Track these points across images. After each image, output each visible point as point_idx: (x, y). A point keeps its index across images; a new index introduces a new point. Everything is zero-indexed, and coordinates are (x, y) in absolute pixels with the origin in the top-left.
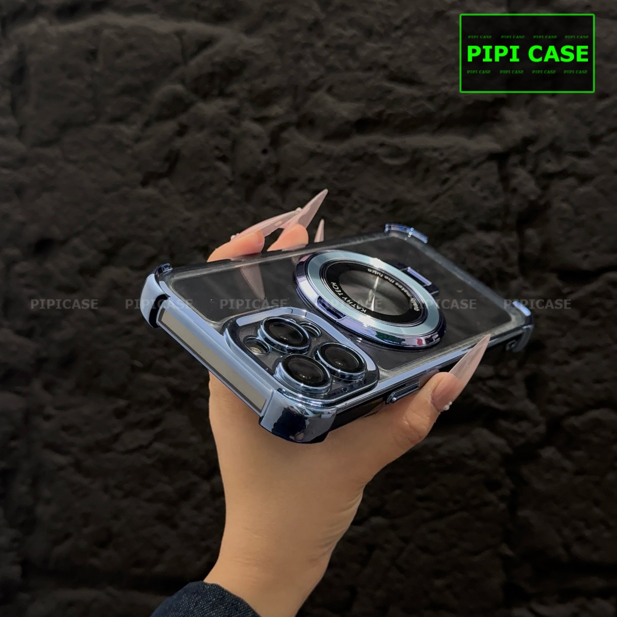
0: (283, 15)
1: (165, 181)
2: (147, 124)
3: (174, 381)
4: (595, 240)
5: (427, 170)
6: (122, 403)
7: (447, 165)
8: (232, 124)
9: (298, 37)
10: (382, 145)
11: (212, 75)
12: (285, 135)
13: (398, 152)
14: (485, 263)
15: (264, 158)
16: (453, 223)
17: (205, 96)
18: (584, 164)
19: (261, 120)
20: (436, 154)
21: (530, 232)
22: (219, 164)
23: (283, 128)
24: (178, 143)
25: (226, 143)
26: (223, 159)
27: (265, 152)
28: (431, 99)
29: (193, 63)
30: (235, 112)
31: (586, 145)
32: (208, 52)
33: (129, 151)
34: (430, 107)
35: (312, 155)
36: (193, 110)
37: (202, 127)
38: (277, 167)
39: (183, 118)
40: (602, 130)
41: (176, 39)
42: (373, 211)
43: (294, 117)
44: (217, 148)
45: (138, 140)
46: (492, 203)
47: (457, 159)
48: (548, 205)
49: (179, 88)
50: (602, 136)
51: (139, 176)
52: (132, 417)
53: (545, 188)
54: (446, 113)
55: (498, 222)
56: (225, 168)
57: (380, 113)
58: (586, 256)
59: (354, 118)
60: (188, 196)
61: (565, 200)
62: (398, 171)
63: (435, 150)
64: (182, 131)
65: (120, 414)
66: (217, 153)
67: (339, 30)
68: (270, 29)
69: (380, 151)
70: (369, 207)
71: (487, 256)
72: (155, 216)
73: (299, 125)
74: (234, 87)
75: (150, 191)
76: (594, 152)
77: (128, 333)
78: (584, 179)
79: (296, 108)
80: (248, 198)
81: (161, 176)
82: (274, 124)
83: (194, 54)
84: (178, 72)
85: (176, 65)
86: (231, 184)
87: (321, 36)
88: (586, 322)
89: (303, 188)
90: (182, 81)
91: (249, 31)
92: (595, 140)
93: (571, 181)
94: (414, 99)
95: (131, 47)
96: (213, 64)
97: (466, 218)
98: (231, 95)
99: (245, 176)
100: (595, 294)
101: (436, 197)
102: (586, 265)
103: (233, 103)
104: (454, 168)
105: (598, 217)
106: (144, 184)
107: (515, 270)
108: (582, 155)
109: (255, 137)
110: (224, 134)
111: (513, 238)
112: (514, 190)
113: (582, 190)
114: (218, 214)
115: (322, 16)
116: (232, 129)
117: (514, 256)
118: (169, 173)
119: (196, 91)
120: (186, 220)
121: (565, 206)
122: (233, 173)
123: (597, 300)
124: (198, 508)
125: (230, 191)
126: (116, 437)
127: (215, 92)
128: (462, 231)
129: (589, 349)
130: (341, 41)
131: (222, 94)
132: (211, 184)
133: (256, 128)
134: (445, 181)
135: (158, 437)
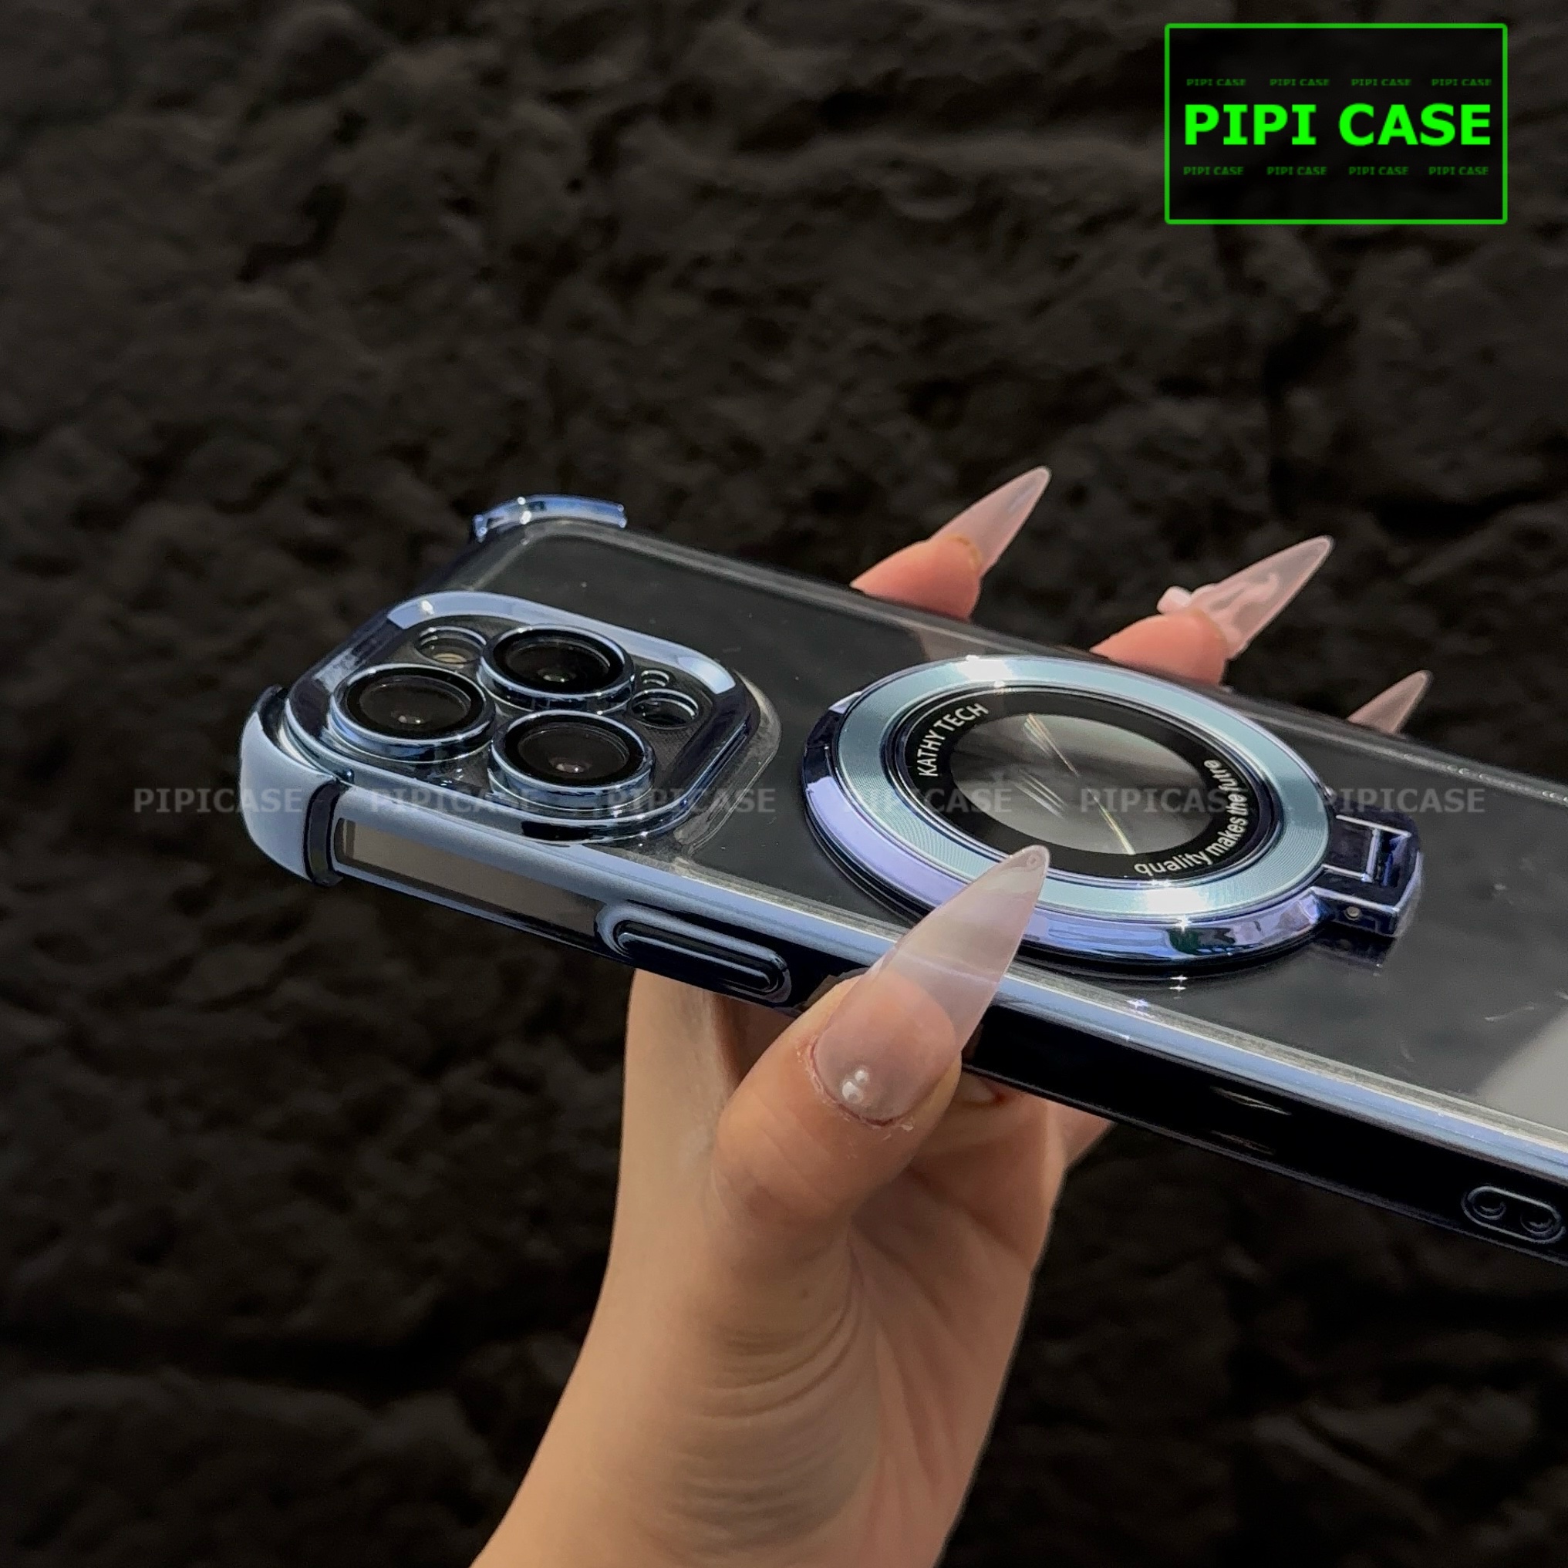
1: (304, 271)
2: (254, 114)
4: (1478, 420)
5: (1020, 233)
6: (194, 874)
7: (1071, 220)
8: (486, 108)
10: (896, 164)
12: (631, 139)
13: (938, 184)
14: (1179, 485)
15: (573, 205)
16: (1090, 376)
17: (412, 34)
19: (566, 99)
20: (1042, 190)
21: (1303, 400)
22: (454, 223)
23: (624, 119)
24: (340, 165)
25: (466, 162)
26: (463, 206)
27: (575, 185)
28: (1030, 34)
30: (494, 79)
33: (207, 189)
34: (1027, 58)
35: (706, 192)
36: (377, 73)
37: (404, 119)
38: (610, 226)
39: (353, 96)
42: (873, 349)
43: (655, 90)
44: (445, 177)
45: (229, 154)
46: (1200, 320)
47: (1101, 200)
48: (1349, 326)
49: (341, 13)
51: (233, 256)
52: (226, 910)
53: (1341, 278)
54: (1070, 74)
55: (1214, 373)
56: (467, 232)
57: (891, 77)
58: (1453, 465)
59: (817, 88)
60: (369, 309)
61: (1397, 311)
62: (941, 234)
63: (1040, 174)
64: (349, 129)
65: (190, 902)
66: (445, 189)
69: (892, 182)
70: (860, 335)
71: (1184, 466)
72: (278, 364)
73: (669, 112)
74: (492, 10)
75: (263, 296)
78: (1447, 253)
79: (660, 63)
80: (530, 314)
81: (291, 255)
82: (597, 111)
86: (486, 274)
88: (1457, 643)
89: (681, 283)
93: (1413, 258)
94: (982, 36)
97: (1128, 361)
98: (483, 31)
99: (523, 253)
100: (1479, 567)
101: (1041, 307)
102: (1454, 488)
103: (487, 52)
104: (1093, 226)
105: (1488, 356)
106: (249, 275)
107: (1258, 502)
109: (550, 146)
110: (465, 138)
111: (1253, 416)
112: (1258, 287)
113: (1443, 282)
114: (451, 358)
116: (487, 125)
117: (1258, 465)
118: (316, 246)
119: (385, 19)
120: (365, 376)
121: (1398, 327)
122: (490, 245)
123: (1485, 584)
124: (405, 1154)
125: (481, 295)
126: (182, 968)
127: (440, 22)
128: (1117, 398)
131: (458, 28)
132: (431, 274)
133: (551, 120)
134: (1067, 262)
135: (296, 965)
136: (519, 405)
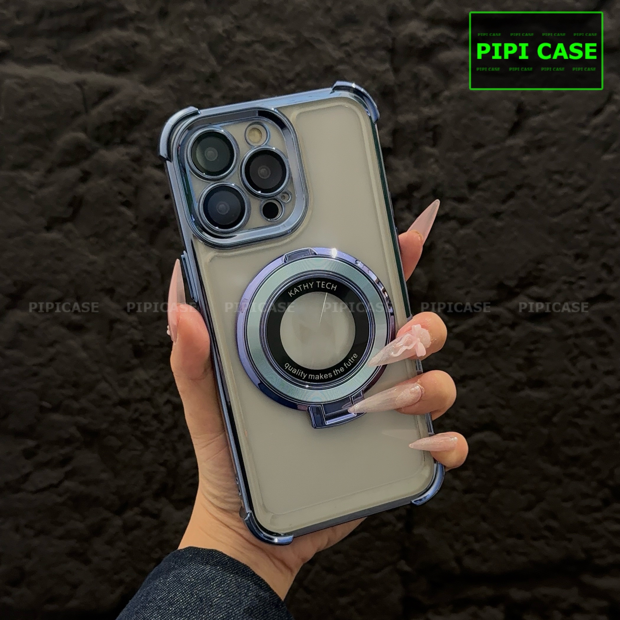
0: (181, 68)
1: (69, 226)
2: (50, 171)
3: (82, 420)
4: (475, 278)
6: (30, 443)
8: (134, 170)
9: (196, 88)
11: (113, 124)
15: (166, 203)
17: (108, 144)
18: (463, 208)
22: (123, 209)
24: (82, 189)
25: (128, 188)
26: (127, 204)
27: (167, 197)
29: (94, 112)
30: (137, 160)
31: (465, 191)
32: (110, 101)
33: (33, 197)
36: (95, 157)
37: (104, 173)
39: (86, 165)
40: (479, 177)
41: (78, 89)
44: (120, 193)
45: (41, 186)
49: (81, 136)
50: (479, 182)
51: (43, 221)
52: (42, 457)
56: (129, 213)
58: (467, 293)
60: (92, 239)
61: (448, 242)
64: (85, 177)
65: (29, 454)
66: (120, 198)
67: (236, 83)
68: (169, 80)
72: (60, 259)
74: (136, 135)
75: (54, 235)
76: (473, 198)
77: (35, 374)
78: (464, 222)
80: (152, 242)
81: (65, 221)
83: (96, 104)
84: (80, 120)
85: (77, 114)
86: (135, 228)
87: (218, 88)
88: (470, 352)
90: (85, 130)
91: (148, 82)
92: (472, 186)
93: (453, 224)
95: (33, 97)
96: (115, 113)
98: (133, 143)
99: (149, 221)
100: (476, 327)
103: (134, 150)
105: (477, 257)
106: (48, 228)
108: (461, 200)
109: (157, 183)
110: (127, 180)
113: (462, 232)
114: (123, 257)
115: (219, 69)
116: (135, 175)
118: (73, 218)
119: (98, 139)
120: (92, 263)
121: (447, 246)
122: (137, 218)
123: (479, 333)
125: (134, 235)
126: (26, 477)
127: (117, 140)
129: (473, 378)
130: (237, 93)
131: (124, 142)
132: (116, 228)
133: (158, 174)
135: (68, 476)
136: (149, 273)
